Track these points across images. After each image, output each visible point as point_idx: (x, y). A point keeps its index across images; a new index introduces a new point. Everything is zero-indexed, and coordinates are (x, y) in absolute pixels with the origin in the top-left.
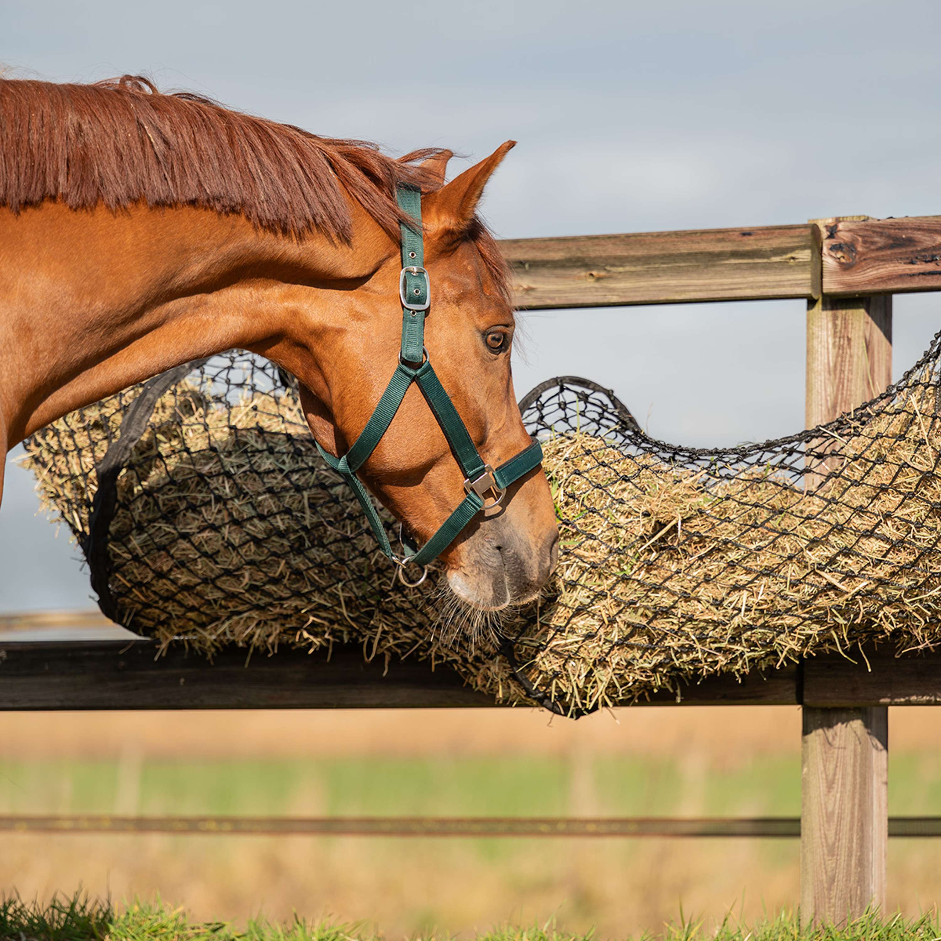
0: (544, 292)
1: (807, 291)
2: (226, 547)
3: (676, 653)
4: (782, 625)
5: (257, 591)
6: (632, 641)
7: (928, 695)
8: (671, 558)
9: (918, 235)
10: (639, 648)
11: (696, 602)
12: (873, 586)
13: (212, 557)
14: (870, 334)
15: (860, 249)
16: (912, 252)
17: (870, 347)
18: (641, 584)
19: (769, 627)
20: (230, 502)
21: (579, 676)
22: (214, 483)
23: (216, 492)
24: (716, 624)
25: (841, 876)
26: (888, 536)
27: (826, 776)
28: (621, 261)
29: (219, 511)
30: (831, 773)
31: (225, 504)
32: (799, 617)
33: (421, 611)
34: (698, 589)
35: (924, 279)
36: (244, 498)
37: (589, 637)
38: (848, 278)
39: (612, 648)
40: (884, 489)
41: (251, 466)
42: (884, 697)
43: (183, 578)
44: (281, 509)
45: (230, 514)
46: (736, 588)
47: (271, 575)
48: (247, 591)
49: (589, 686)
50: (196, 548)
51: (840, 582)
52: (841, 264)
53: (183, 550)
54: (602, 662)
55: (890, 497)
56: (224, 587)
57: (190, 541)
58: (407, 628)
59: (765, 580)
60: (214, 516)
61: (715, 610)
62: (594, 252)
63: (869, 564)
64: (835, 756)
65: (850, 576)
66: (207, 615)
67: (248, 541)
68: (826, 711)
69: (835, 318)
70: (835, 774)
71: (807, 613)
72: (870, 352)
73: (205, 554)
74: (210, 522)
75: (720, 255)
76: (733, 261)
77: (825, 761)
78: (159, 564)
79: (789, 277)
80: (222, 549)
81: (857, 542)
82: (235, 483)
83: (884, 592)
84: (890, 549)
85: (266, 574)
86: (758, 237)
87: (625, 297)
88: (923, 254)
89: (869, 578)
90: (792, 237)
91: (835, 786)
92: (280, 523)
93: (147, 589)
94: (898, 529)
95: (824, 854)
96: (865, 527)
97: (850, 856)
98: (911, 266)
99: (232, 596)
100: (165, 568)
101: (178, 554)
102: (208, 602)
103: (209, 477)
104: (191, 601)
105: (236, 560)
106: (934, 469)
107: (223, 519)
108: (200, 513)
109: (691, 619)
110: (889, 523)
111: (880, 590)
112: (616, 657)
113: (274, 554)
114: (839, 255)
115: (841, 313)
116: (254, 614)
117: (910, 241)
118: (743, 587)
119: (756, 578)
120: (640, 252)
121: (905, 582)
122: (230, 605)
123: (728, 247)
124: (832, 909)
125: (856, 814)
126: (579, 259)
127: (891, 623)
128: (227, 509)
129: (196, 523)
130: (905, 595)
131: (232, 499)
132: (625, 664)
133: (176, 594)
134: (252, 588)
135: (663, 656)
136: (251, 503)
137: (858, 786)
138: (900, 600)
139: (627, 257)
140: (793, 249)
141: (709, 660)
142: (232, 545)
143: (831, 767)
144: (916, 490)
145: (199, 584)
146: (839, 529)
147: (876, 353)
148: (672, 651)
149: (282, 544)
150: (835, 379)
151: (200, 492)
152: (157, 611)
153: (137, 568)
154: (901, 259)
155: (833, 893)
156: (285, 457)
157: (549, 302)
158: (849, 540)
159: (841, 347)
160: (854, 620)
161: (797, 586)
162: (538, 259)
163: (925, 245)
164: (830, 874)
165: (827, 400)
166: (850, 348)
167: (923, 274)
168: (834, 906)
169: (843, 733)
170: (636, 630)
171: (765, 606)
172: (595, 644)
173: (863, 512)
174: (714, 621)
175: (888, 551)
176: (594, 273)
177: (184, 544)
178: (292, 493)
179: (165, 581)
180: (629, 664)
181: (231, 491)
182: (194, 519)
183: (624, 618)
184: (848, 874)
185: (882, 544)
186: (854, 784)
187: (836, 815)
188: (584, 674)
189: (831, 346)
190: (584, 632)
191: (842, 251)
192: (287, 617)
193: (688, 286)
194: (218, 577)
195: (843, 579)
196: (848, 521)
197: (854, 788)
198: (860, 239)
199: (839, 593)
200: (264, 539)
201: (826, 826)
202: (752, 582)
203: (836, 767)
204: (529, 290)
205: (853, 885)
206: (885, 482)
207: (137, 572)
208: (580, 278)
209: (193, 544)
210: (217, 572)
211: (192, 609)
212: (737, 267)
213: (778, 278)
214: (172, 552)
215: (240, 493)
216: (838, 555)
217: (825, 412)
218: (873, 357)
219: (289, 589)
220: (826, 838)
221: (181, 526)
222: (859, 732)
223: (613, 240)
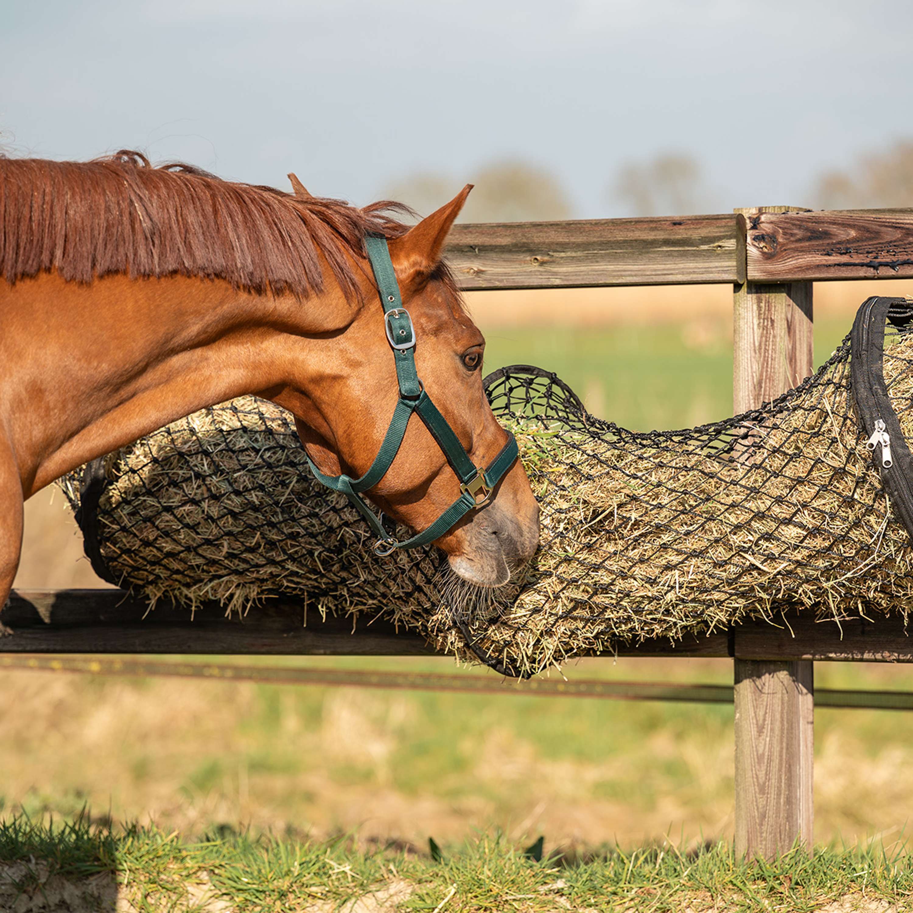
0: (493, 274)
1: (733, 277)
2: (206, 520)
3: (616, 623)
4: (710, 599)
5: (235, 558)
6: (575, 614)
7: (846, 653)
8: (609, 540)
9: (833, 229)
10: (582, 619)
11: (632, 580)
12: (793, 566)
13: (193, 528)
14: (792, 315)
15: (780, 240)
16: (828, 244)
17: (792, 327)
18: (582, 563)
19: (699, 601)
20: (209, 479)
21: (528, 644)
22: (193, 461)
23: (196, 469)
24: (651, 599)
25: (771, 813)
26: (805, 524)
27: (757, 721)
28: (563, 247)
29: (199, 487)
30: (761, 718)
31: (204, 480)
32: (726, 592)
33: (384, 584)
34: (633, 569)
35: (839, 270)
36: (221, 475)
37: (536, 611)
38: (770, 267)
39: (557, 621)
40: (800, 481)
41: (227, 445)
42: (806, 654)
43: (168, 547)
44: (256, 485)
45: (209, 490)
46: (668, 567)
47: (248, 544)
48: (226, 558)
49: (538, 652)
50: (178, 519)
51: (762, 563)
52: (764, 253)
53: (167, 521)
54: (549, 633)
55: (806, 488)
56: (205, 554)
57: (173, 514)
58: (372, 597)
59: (694, 561)
60: (195, 491)
61: (650, 587)
62: (537, 238)
63: (788, 548)
64: (765, 703)
65: (771, 558)
66: (190, 577)
67: (226, 515)
68: (755, 662)
69: (759, 301)
70: (764, 720)
71: (733, 589)
72: (792, 331)
73: (187, 526)
74: (191, 497)
75: (653, 243)
76: (665, 249)
77: (756, 707)
78: (145, 534)
79: (717, 264)
80: (202, 521)
81: (777, 527)
82: (213, 461)
83: (803, 572)
84: (806, 536)
85: (242, 543)
86: (688, 227)
87: (567, 280)
88: (838, 246)
89: (790, 561)
90: (718, 227)
91: (765, 730)
92: (255, 499)
93: (136, 555)
94: (814, 518)
95: (755, 792)
96: (784, 515)
97: (779, 795)
98: (827, 258)
99: (213, 562)
100: (151, 538)
101: (162, 525)
102: (191, 568)
103: (188, 456)
104: (176, 565)
105: (215, 531)
106: (845, 465)
107: (202, 494)
108: (181, 488)
109: (628, 595)
110: (806, 512)
111: (799, 570)
112: (562, 628)
113: (250, 526)
114: (762, 244)
115: (765, 296)
116: (234, 578)
117: (826, 234)
118: (675, 567)
119: (686, 559)
120: (580, 239)
121: (821, 563)
122: (211, 569)
123: (661, 236)
124: (764, 843)
125: (784, 757)
126: (524, 245)
127: (809, 598)
128: (206, 485)
129: (178, 498)
130: (821, 576)
131: (210, 476)
132: (569, 633)
133: (163, 559)
134: (231, 556)
135: (604, 625)
136: (227, 479)
137: (785, 732)
138: (817, 579)
139: (568, 244)
140: (720, 238)
141: (646, 628)
142: (211, 518)
143: (762, 713)
144: (829, 482)
145: (182, 552)
146: (760, 516)
147: (797, 332)
148: (612, 622)
149: (257, 517)
150: (760, 357)
151: (182, 468)
152: (146, 573)
153: (125, 537)
154: (818, 250)
155: (764, 828)
156: (257, 435)
157: (498, 284)
158: (769, 526)
159: (765, 328)
160: (776, 595)
161: (723, 566)
162: (487, 244)
163: (839, 239)
164: (761, 810)
165: (753, 376)
166: (773, 329)
167: (839, 265)
168: (765, 839)
169: (771, 683)
170: (578, 604)
171: (695, 584)
172: (541, 618)
173: (781, 502)
174: (648, 597)
175: (805, 537)
176: (538, 258)
177: (167, 516)
178: (264, 470)
179: (151, 548)
180: (573, 633)
181: (209, 468)
182: (176, 494)
183: (567, 594)
184: (778, 811)
185: (799, 530)
186: (782, 730)
187: (766, 757)
188: (532, 643)
189: (756, 327)
190: (531, 607)
191: (764, 241)
192: (263, 581)
193: (625, 271)
194: (199, 546)
195: (765, 561)
196: (769, 509)
197: (782, 732)
198: (781, 231)
199: (762, 573)
200: (240, 512)
201: (757, 767)
202: (682, 562)
203: (766, 713)
204: (479, 273)
205: (782, 821)
206: (801, 475)
207: (125, 541)
208: (525, 262)
209: (175, 517)
210: (199, 541)
211: (177, 572)
212: (669, 254)
213: (706, 265)
214: (157, 523)
215: (217, 470)
216: (759, 539)
217: (751, 388)
218: (795, 335)
219: (265, 557)
220: (757, 778)
221: (164, 500)
222: (786, 683)
223: (555, 227)
